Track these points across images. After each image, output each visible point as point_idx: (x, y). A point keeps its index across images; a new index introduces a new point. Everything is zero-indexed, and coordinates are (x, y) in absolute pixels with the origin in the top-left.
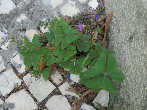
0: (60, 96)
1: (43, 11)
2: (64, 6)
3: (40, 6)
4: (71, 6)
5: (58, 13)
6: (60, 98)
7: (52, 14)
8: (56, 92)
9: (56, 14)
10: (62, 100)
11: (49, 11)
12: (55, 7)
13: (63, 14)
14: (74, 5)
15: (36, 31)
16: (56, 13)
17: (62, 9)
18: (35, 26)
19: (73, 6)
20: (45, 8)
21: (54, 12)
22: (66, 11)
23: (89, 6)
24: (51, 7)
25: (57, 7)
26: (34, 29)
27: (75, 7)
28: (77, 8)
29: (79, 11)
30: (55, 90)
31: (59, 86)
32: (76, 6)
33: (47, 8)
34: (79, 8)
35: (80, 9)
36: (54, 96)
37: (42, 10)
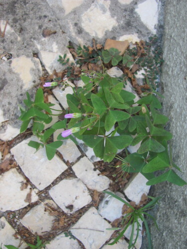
0: (74, 180)
1: (45, 17)
2: (89, 10)
3: (39, 7)
4: (102, 11)
5: (76, 24)
6: (73, 184)
7: (64, 27)
8: (69, 174)
9: (72, 28)
10: (77, 187)
11: (58, 20)
12: (70, 11)
13: (85, 28)
14: (108, 10)
15: (32, 60)
16: (71, 25)
17: (84, 17)
18: (30, 51)
19: (104, 11)
20: (50, 12)
21: (67, 22)
22: (90, 21)
23: (135, 13)
24: (62, 10)
25: (74, 12)
26: (28, 56)
27: (108, 13)
28: (113, 16)
29: (117, 25)
30: (66, 171)
31: (73, 164)
32: (111, 12)
33: (53, 12)
34: (116, 18)
35: (117, 20)
36: (64, 181)
37: (43, 15)
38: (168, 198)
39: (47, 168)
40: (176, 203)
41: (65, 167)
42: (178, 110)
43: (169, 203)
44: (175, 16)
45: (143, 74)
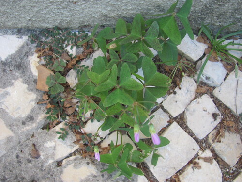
0: (188, 115)
1: (18, 157)
2: (7, 110)
3: (7, 164)
4: (7, 96)
5: (24, 123)
6: (191, 114)
7: (27, 135)
8: (181, 120)
9: (27, 128)
10: (194, 111)
11: (20, 142)
12: (10, 131)
13: (27, 114)
14: (5, 89)
15: (65, 168)
16: (25, 128)
17: (16, 116)
18: (55, 170)
19: (7, 94)
20: (12, 152)
21: (21, 133)
22: (19, 108)
23: (7, 60)
24: (9, 140)
25: (10, 126)
26: (61, 172)
27: (9, 89)
28: (12, 84)
29: (21, 79)
30: (178, 122)
31: (170, 116)
32: (8, 86)
33: (12, 149)
34: (13, 81)
35: (16, 79)
36: (189, 124)
37: (16, 159)
38: (202, 15)
39: (177, 143)
40: (208, 6)
41: (175, 124)
42: (109, 9)
43: (207, 13)
44: (8, 17)
45: (71, 48)
